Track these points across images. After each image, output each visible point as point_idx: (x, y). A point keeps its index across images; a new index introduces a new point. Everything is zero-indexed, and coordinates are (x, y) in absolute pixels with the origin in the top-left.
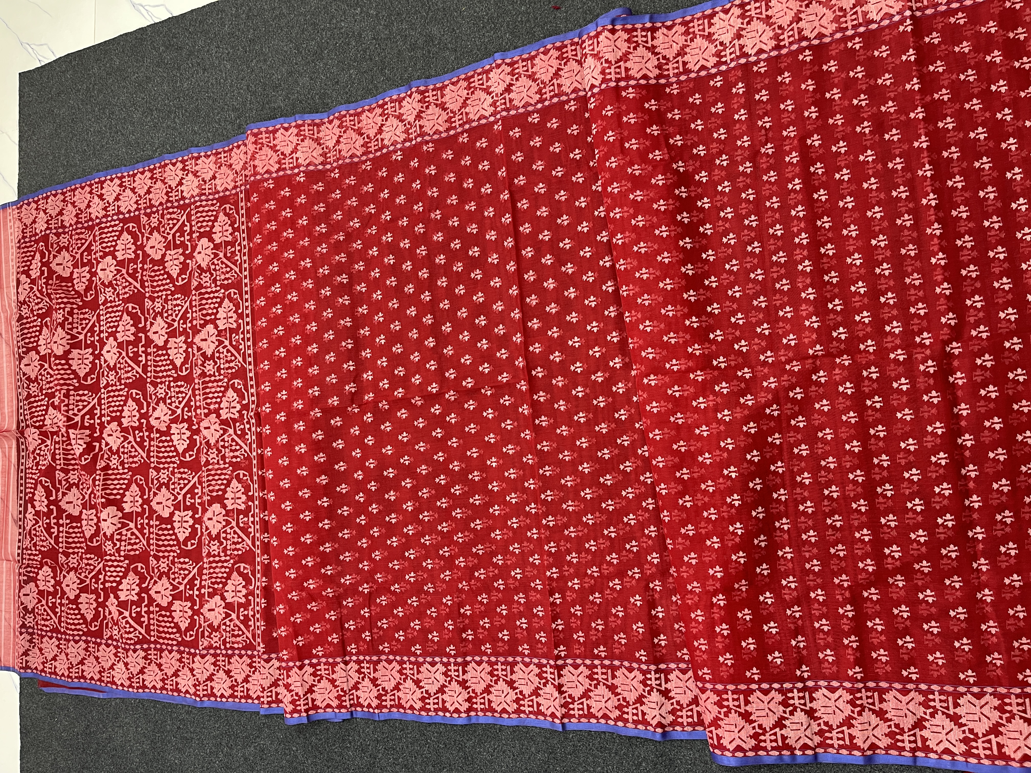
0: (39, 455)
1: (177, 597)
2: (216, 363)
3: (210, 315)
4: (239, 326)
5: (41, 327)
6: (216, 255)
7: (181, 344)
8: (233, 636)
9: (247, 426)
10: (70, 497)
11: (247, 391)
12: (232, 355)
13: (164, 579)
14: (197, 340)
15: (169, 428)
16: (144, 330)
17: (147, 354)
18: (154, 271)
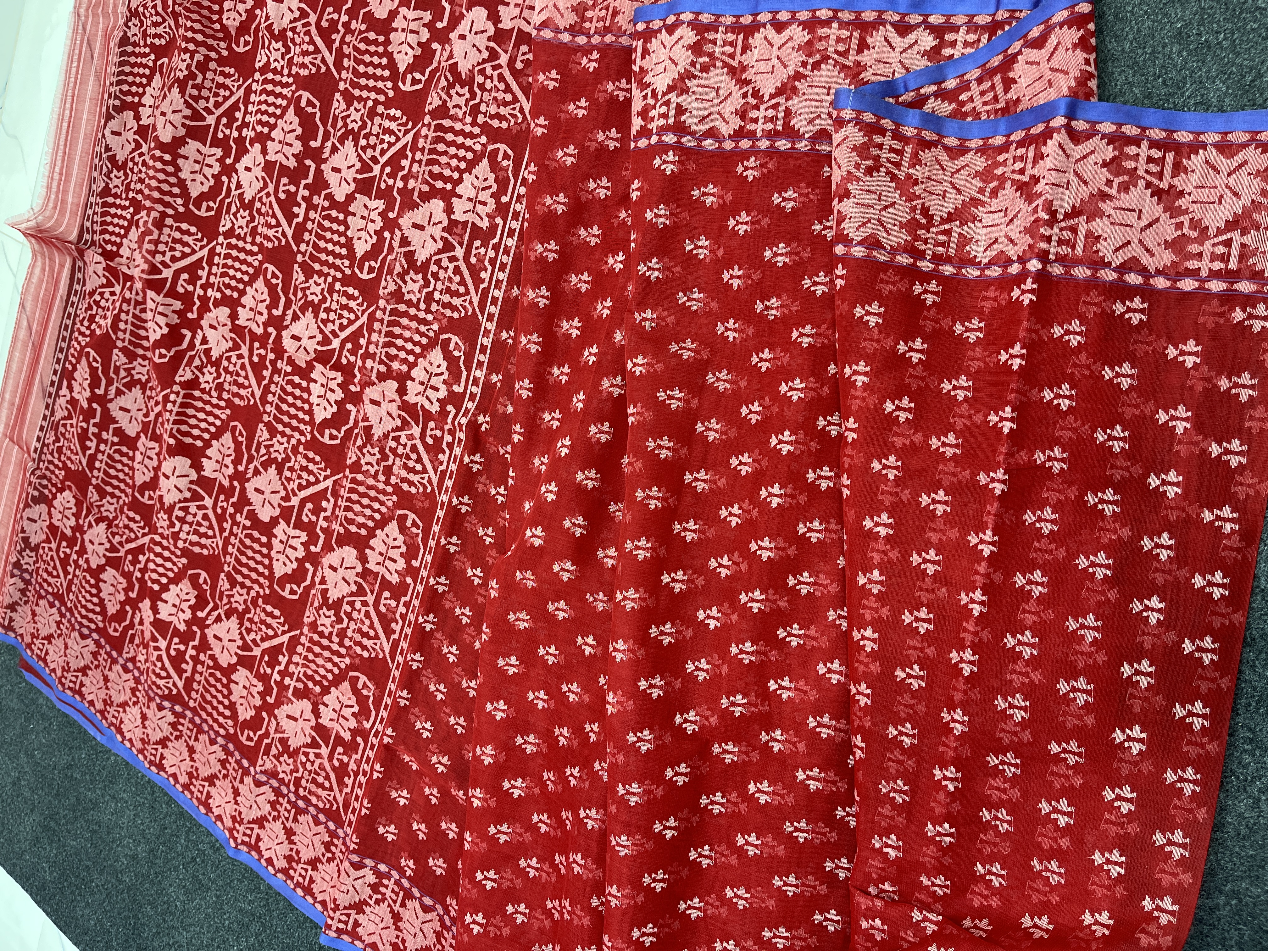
0: (97, 303)
1: (246, 662)
2: (427, 284)
3: (446, 180)
4: (493, 228)
5: (153, 70)
6: (493, 55)
7: (374, 215)
8: (314, 781)
9: (448, 438)
10: (126, 401)
11: (469, 370)
12: (462, 282)
13: (234, 619)
14: (405, 221)
15: (310, 366)
16: (317, 156)
17: (311, 207)
18: (366, 40)
